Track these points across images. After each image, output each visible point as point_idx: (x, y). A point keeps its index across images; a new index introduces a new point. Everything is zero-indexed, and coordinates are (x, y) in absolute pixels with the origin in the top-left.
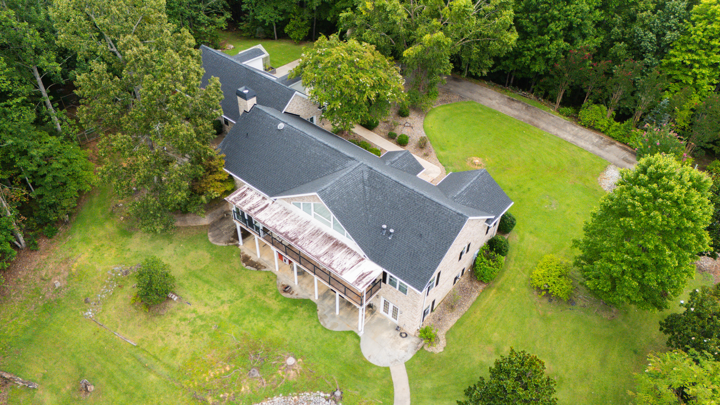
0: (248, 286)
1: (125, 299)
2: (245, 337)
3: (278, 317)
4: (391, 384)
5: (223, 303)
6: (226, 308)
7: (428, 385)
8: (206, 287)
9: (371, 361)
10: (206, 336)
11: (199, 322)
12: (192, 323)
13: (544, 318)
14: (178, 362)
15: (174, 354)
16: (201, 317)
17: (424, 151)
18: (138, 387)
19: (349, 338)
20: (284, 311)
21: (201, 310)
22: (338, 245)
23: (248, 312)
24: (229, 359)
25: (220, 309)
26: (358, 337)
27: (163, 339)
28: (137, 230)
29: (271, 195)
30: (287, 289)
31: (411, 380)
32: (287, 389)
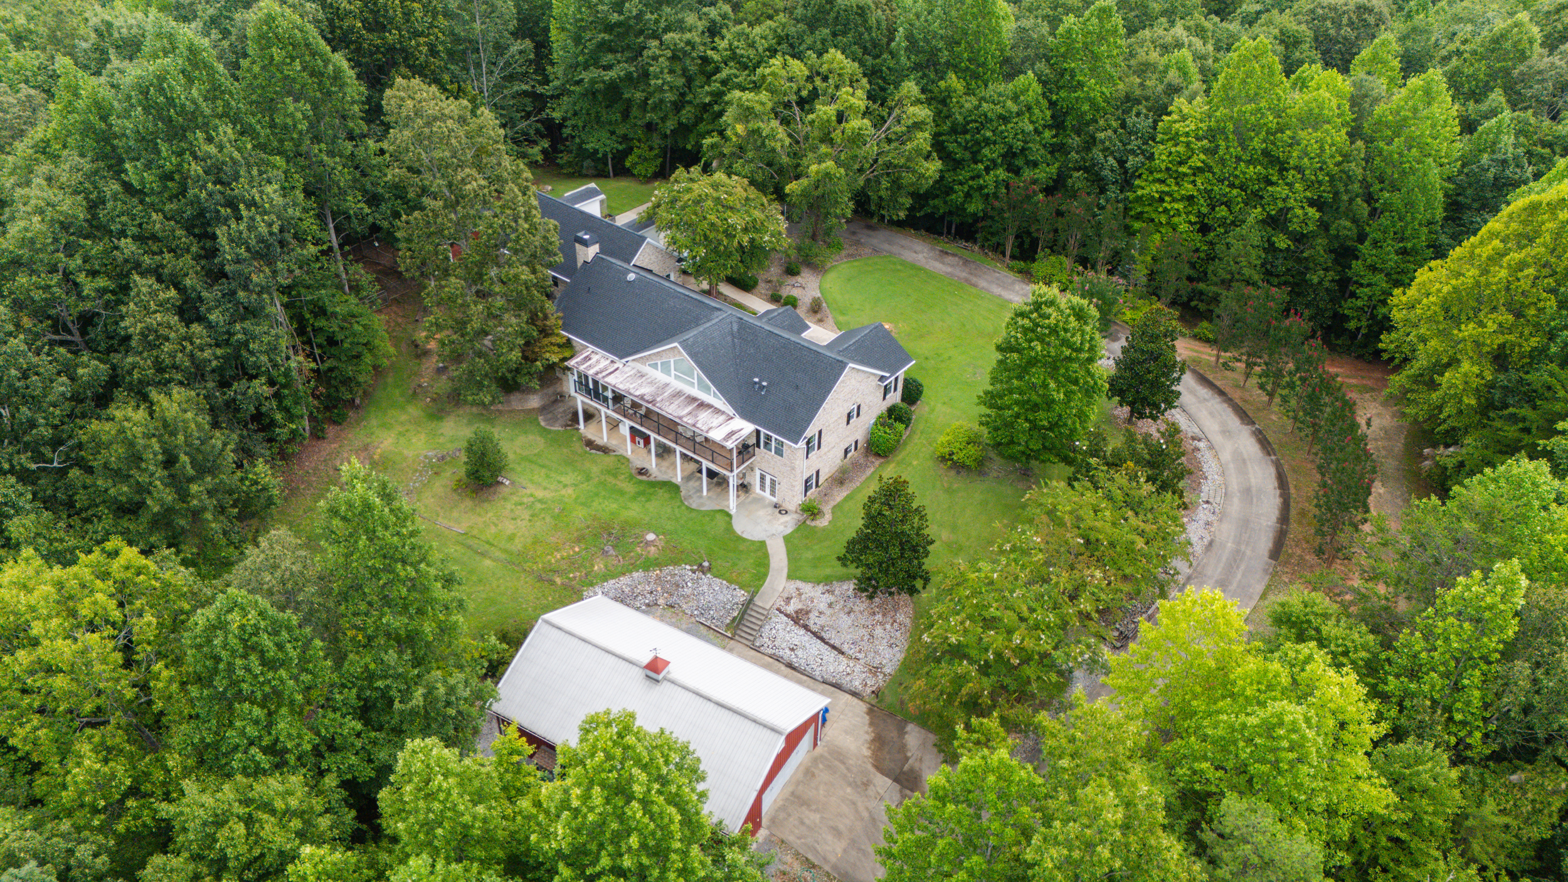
0: (595, 470)
1: (445, 486)
2: (595, 518)
3: (634, 498)
4: (766, 556)
5: (565, 486)
6: (570, 491)
7: (809, 555)
8: (543, 471)
9: (745, 536)
10: (548, 519)
11: (539, 506)
12: (529, 507)
13: (949, 491)
14: (517, 545)
15: (511, 538)
16: (541, 501)
17: (819, 316)
19: (719, 516)
20: (639, 494)
21: (540, 494)
22: (703, 405)
23: (597, 495)
24: (579, 540)
25: (563, 492)
26: (729, 516)
27: (496, 525)
28: (448, 413)
29: (621, 358)
30: (642, 471)
31: (789, 553)
32: (648, 565)
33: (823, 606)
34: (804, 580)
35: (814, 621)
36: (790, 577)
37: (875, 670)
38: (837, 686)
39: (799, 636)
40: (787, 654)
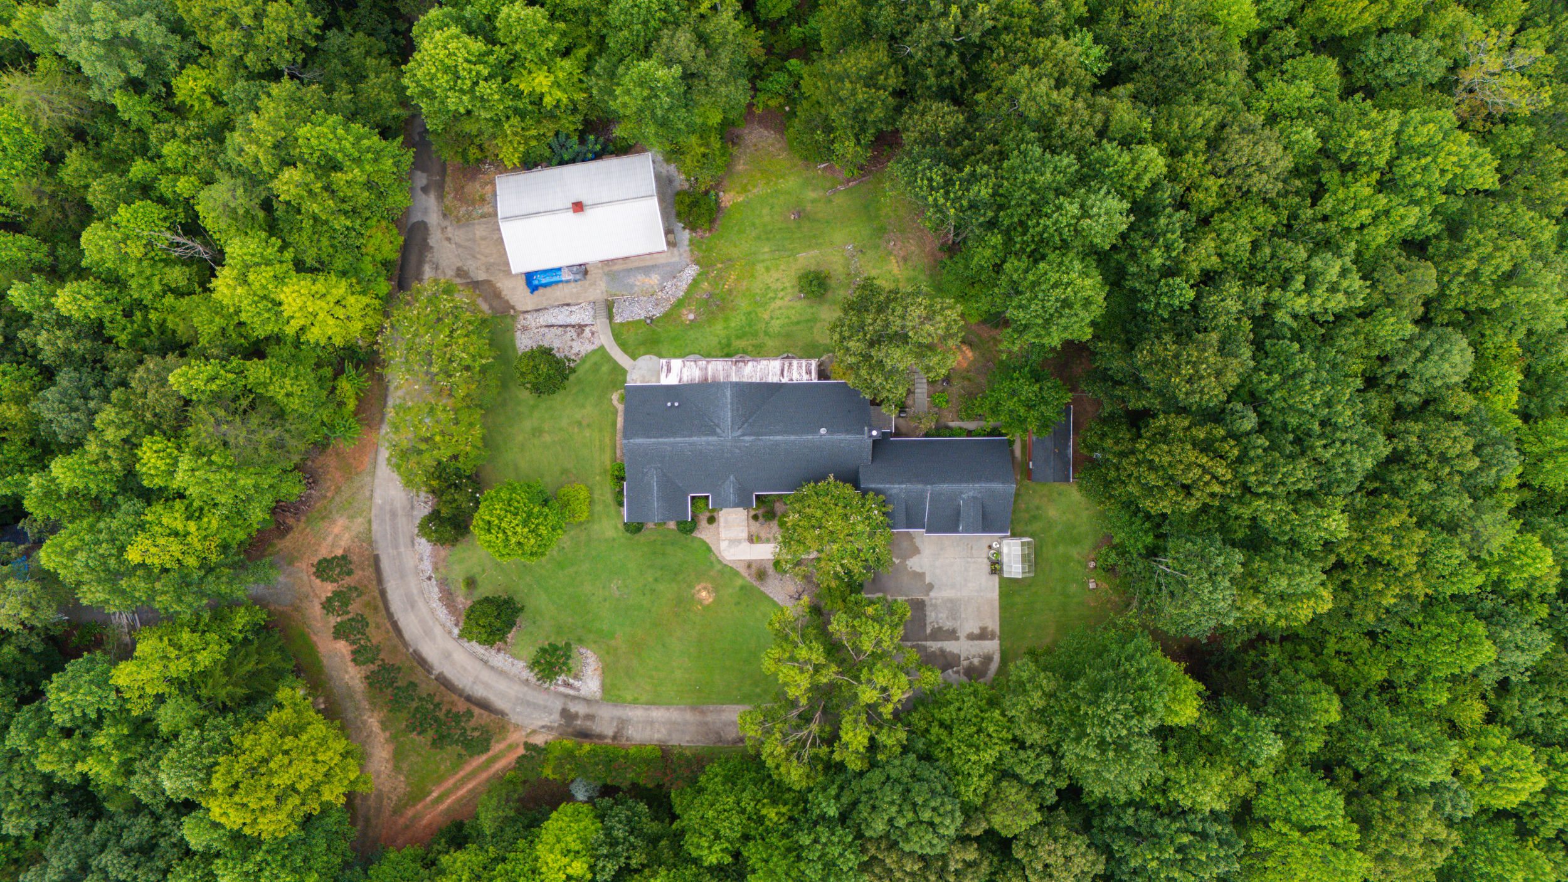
1: (834, 270)
2: (734, 309)
3: (729, 338)
4: (625, 351)
5: (772, 318)
6: (766, 316)
7: (605, 369)
8: (794, 319)
9: (647, 356)
10: (758, 292)
11: (771, 295)
12: (776, 291)
14: (760, 268)
15: (768, 269)
16: (774, 299)
17: (754, 569)
18: (768, 239)
21: (779, 303)
23: (750, 325)
24: (730, 291)
25: (768, 313)
27: (784, 270)
31: (615, 363)
32: (680, 304)
33: (574, 344)
34: (594, 351)
35: (572, 332)
36: (602, 347)
37: (525, 329)
38: (538, 310)
39: (574, 319)
40: (573, 308)
